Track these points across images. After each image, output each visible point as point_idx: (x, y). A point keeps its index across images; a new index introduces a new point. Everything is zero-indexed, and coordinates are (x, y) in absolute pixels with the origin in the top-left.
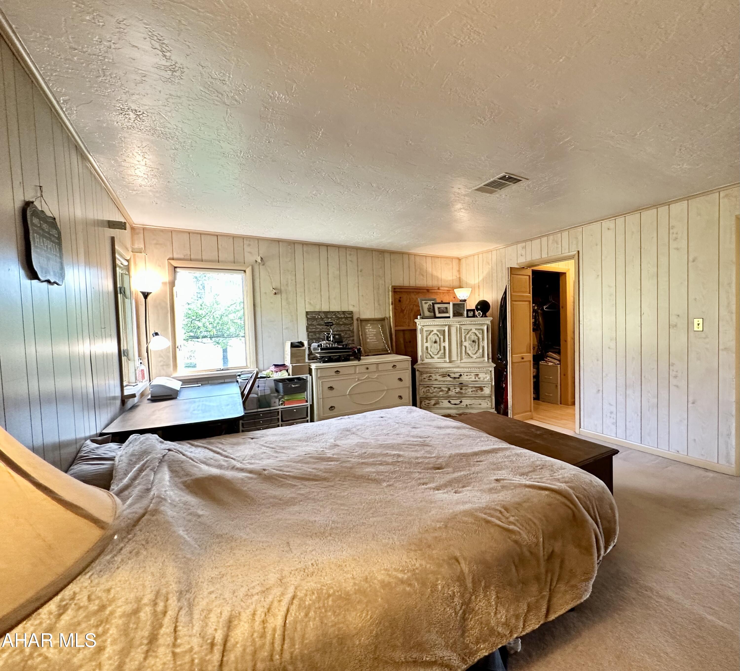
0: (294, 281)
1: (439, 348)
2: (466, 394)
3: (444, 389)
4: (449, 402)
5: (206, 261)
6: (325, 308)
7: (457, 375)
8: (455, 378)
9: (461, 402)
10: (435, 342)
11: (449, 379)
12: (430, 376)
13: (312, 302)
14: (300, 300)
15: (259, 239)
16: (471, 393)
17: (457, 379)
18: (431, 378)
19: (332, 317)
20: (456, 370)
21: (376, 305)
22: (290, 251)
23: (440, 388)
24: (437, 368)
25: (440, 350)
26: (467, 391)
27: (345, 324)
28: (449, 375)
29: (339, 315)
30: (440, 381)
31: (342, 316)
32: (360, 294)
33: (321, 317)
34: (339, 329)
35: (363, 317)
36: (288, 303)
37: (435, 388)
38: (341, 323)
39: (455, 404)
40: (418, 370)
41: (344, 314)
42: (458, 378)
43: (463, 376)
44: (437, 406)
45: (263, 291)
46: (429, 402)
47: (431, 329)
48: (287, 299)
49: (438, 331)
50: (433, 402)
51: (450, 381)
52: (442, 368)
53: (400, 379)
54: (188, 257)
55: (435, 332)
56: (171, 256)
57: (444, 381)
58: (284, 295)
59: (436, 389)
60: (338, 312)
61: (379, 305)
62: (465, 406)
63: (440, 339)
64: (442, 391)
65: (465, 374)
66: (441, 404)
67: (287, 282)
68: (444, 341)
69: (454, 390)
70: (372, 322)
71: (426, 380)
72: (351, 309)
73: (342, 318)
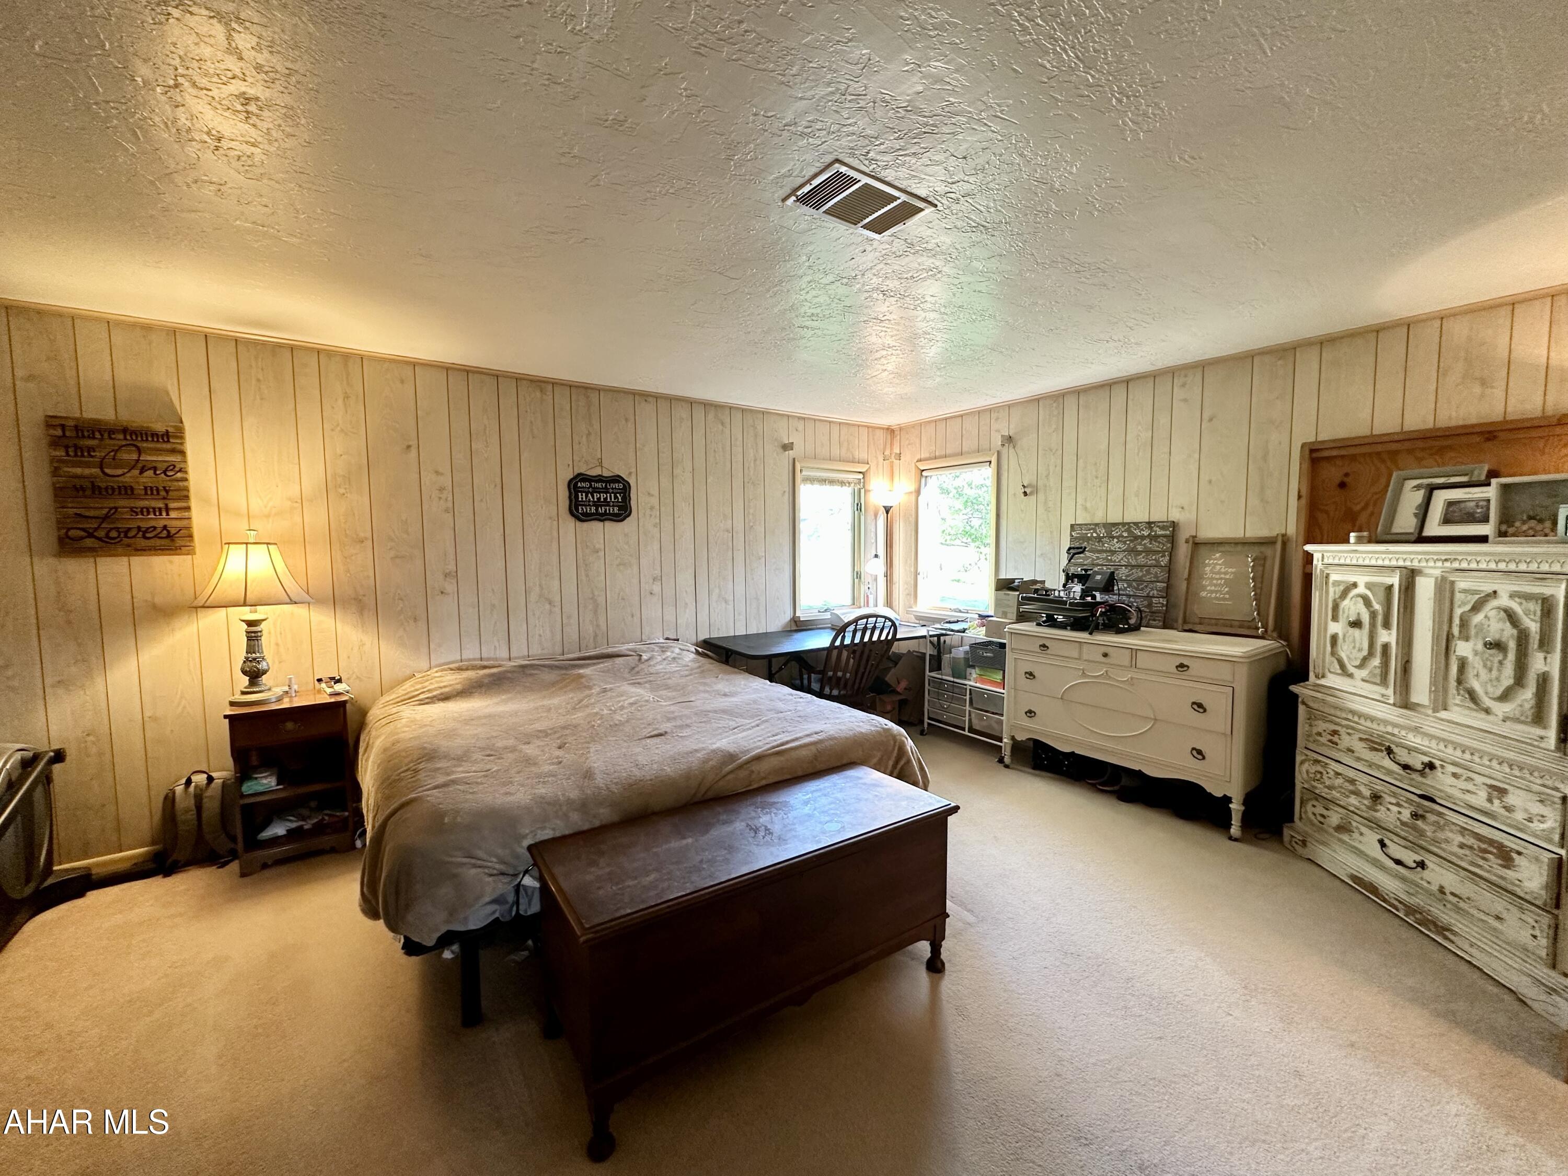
0: (1059, 468)
1: (1366, 645)
2: (1435, 841)
3: (1362, 789)
4: (1382, 844)
5: (950, 456)
6: (1115, 516)
7: (1417, 761)
8: (1406, 767)
9: (1422, 865)
10: (1357, 624)
11: (1387, 763)
12: (1335, 733)
13: (1088, 505)
14: (1068, 503)
15: (1010, 406)
16: (1456, 849)
17: (1415, 776)
18: (1335, 739)
19: (1122, 536)
20: (1414, 740)
21: (1254, 501)
22: (1055, 413)
23: (1352, 782)
24: (1353, 712)
25: (1371, 654)
26: (1441, 835)
27: (1148, 552)
28: (1389, 751)
29: (1137, 532)
30: (1359, 759)
31: (1146, 533)
32: (1204, 478)
33: (1099, 535)
34: (1134, 563)
35: (1207, 533)
36: (1047, 510)
37: (1337, 774)
38: (1139, 548)
39: (1398, 862)
40: (1303, 703)
41: (1151, 528)
42: (1422, 773)
43: (1439, 772)
44: (1345, 837)
45: (1011, 492)
46: (1325, 812)
47: (1352, 579)
48: (1046, 502)
49: (1369, 586)
50: (1334, 819)
51: (1389, 772)
52: (1372, 719)
53: (1199, 707)
54: (933, 455)
55: (1361, 589)
56: (918, 457)
57: (1370, 765)
58: (1041, 496)
59: (1339, 781)
60: (1136, 524)
61: (1263, 500)
62: (1434, 888)
63: (1373, 615)
64: (1357, 793)
65: (1451, 769)
66: (1356, 835)
67: (1048, 470)
68: (1387, 625)
69: (1395, 809)
70: (1227, 548)
71: (1323, 740)
72: (1175, 515)
73: (1143, 537)
